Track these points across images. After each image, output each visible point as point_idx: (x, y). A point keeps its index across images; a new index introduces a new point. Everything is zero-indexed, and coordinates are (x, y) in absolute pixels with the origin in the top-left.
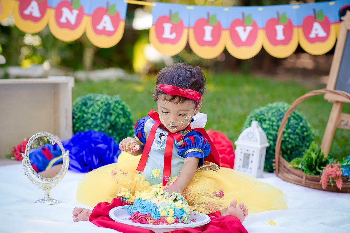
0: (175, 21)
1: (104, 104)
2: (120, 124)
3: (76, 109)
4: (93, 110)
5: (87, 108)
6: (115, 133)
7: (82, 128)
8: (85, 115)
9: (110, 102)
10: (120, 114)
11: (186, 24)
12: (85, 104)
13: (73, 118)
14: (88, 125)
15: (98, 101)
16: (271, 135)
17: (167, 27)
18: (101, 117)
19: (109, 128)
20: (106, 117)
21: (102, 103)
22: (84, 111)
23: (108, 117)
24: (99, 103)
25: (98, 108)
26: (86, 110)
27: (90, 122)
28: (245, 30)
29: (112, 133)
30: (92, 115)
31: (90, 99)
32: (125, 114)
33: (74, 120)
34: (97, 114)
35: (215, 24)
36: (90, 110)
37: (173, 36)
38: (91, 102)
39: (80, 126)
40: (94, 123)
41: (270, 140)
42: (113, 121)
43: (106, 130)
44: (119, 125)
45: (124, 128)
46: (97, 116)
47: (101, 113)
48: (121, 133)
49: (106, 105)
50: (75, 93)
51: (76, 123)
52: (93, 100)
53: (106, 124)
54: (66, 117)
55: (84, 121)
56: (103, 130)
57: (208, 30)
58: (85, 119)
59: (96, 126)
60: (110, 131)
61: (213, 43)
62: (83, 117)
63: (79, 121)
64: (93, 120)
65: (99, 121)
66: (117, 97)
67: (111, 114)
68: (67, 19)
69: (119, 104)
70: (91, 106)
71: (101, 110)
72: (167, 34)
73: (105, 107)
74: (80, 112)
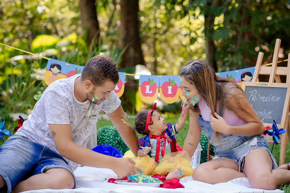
0: (152, 84)
1: (114, 131)
3: (99, 134)
4: (108, 135)
5: (104, 133)
6: (120, 147)
8: (104, 137)
11: (158, 86)
12: (104, 131)
13: (98, 139)
16: (203, 143)
17: (148, 87)
18: (113, 138)
19: (117, 144)
20: (115, 138)
21: (113, 131)
22: (103, 135)
23: (116, 138)
24: (111, 130)
26: (104, 135)
30: (108, 137)
31: (107, 129)
33: (98, 140)
34: (110, 136)
35: (173, 85)
36: (106, 135)
37: (151, 92)
38: (107, 130)
39: (102, 143)
40: (109, 141)
41: (203, 145)
42: (119, 140)
43: (115, 145)
46: (110, 137)
47: (113, 136)
49: (115, 131)
51: (99, 142)
52: (108, 129)
53: (115, 142)
54: (94, 139)
55: (104, 141)
57: (170, 88)
58: (104, 139)
59: (110, 143)
60: (118, 146)
61: (173, 95)
62: (103, 138)
63: (101, 140)
64: (108, 139)
65: (112, 140)
70: (107, 132)
71: (112, 134)
72: (147, 91)
74: (101, 136)
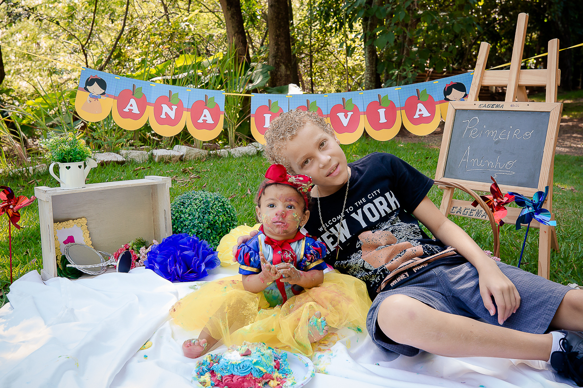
0: (275, 110)
2: (220, 223)
3: (174, 209)
4: (190, 210)
7: (179, 229)
8: (183, 216)
9: (209, 199)
10: (220, 212)
14: (185, 225)
15: (196, 199)
17: (268, 117)
18: (199, 217)
19: (208, 228)
20: (204, 217)
23: (206, 217)
25: (196, 207)
26: (184, 210)
27: (187, 223)
28: (346, 116)
29: (212, 232)
30: (189, 215)
32: (226, 211)
34: (194, 213)
36: (187, 211)
39: (178, 228)
42: (212, 220)
43: (204, 230)
44: (218, 223)
45: (224, 226)
46: (194, 216)
47: (199, 212)
48: (222, 231)
49: (204, 203)
50: (173, 193)
52: (191, 198)
53: (204, 224)
54: (166, 218)
55: (182, 222)
56: (201, 230)
58: (182, 220)
59: (194, 226)
60: (209, 231)
62: (181, 217)
63: (176, 221)
64: (190, 220)
65: (196, 222)
66: (216, 194)
67: (209, 213)
68: (166, 114)
69: (219, 201)
70: (188, 206)
71: (199, 210)
72: (267, 125)
73: (203, 206)
74: (178, 212)
